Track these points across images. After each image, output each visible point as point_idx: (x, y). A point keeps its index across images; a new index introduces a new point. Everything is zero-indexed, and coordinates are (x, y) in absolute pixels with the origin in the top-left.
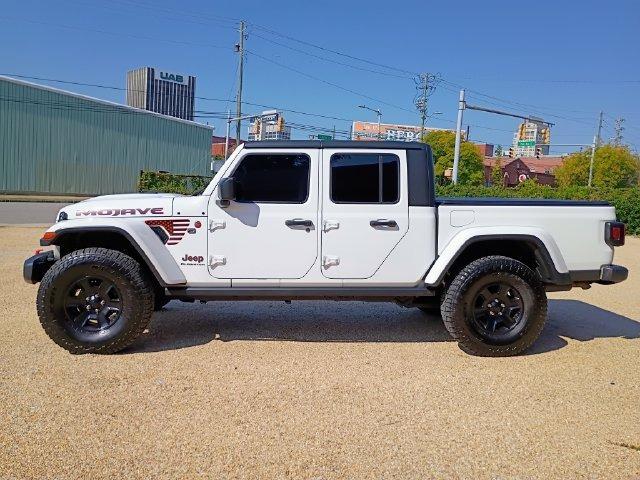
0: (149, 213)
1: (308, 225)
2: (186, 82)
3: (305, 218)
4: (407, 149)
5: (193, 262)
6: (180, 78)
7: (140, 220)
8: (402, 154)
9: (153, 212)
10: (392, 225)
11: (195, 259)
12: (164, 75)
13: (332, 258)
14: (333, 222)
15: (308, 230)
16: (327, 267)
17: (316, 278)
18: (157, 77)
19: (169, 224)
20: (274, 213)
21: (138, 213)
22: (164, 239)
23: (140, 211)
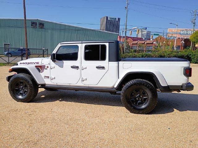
0: (36, 64)
1: (77, 67)
2: (117, 20)
3: (77, 65)
4: (109, 42)
5: (47, 78)
6: (115, 19)
7: (34, 65)
8: (107, 45)
9: (37, 63)
10: (103, 68)
11: (47, 77)
12: (111, 18)
13: (84, 78)
14: (84, 67)
15: (77, 69)
16: (83, 81)
17: (80, 84)
18: (109, 19)
19: (40, 67)
20: (68, 64)
21: (33, 64)
22: (39, 71)
23: (34, 63)
